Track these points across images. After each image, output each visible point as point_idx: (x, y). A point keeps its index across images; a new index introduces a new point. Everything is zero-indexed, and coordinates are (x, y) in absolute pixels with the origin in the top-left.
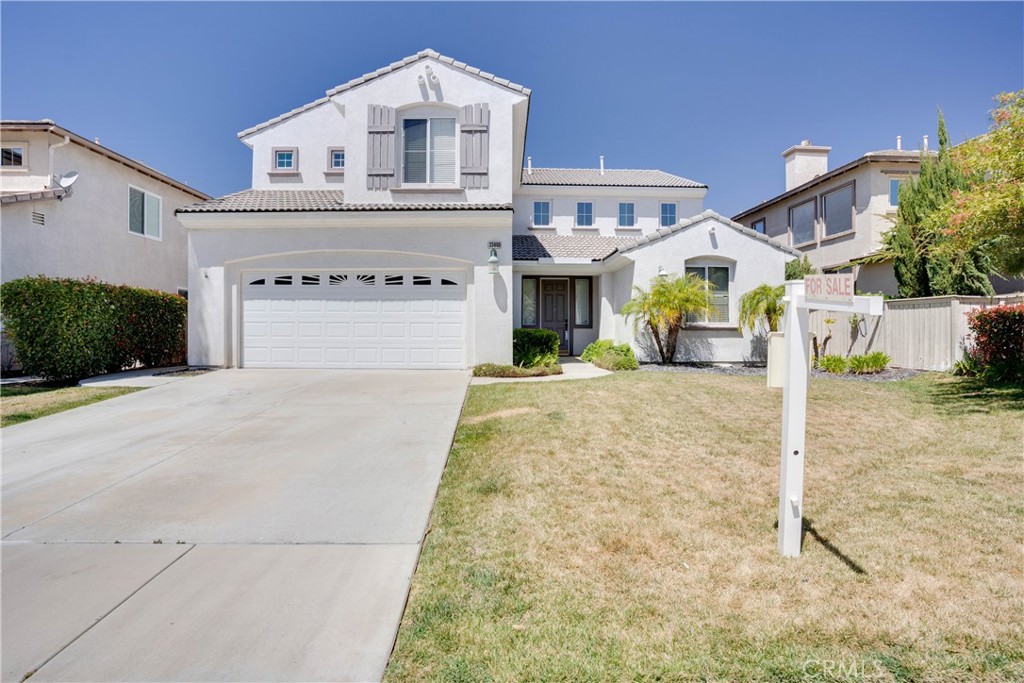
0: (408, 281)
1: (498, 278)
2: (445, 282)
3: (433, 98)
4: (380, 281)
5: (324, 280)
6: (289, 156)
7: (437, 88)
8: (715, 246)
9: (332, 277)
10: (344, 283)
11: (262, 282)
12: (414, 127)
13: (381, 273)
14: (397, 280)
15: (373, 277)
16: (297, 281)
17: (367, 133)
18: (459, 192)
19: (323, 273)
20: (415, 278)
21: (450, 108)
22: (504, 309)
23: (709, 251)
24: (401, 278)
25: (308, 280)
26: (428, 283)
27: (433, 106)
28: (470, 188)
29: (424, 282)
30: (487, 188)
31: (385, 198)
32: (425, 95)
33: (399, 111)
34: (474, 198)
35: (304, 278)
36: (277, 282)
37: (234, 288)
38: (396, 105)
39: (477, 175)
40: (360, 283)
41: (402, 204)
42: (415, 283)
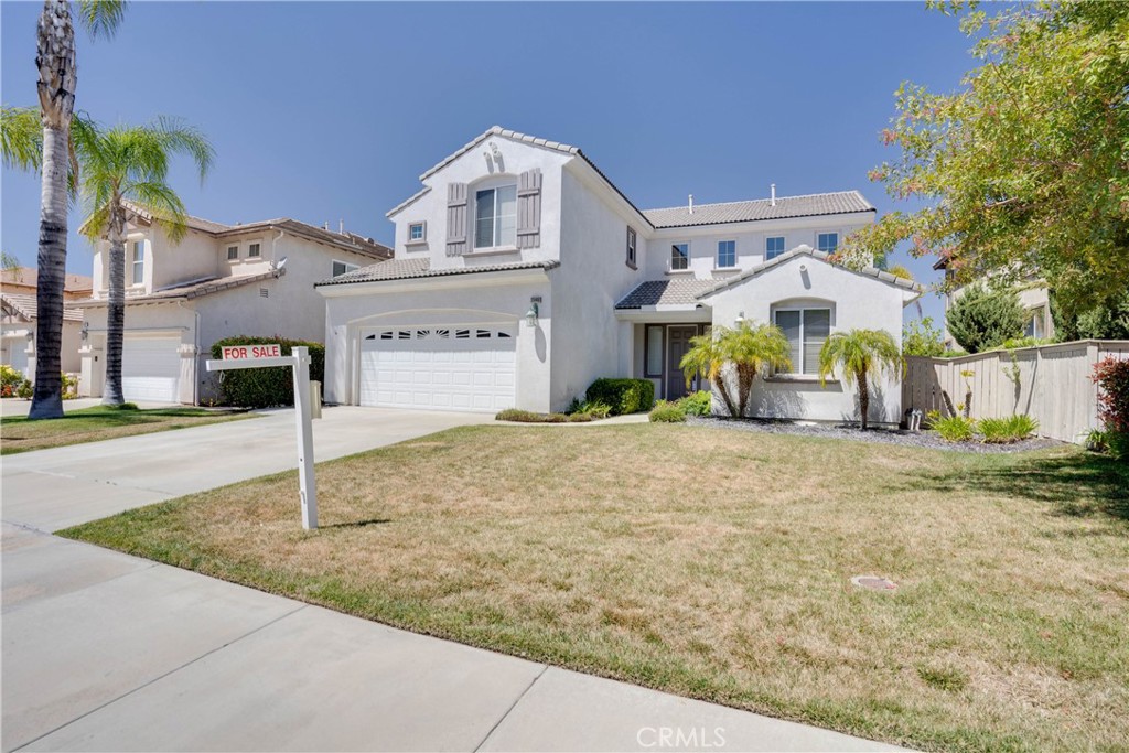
1: (539, 331)
2: (501, 335)
3: (497, 170)
4: (452, 334)
5: (414, 334)
6: (420, 229)
7: (500, 160)
9: (419, 332)
10: (427, 337)
11: (373, 337)
12: (484, 196)
13: (454, 327)
14: (464, 334)
15: (447, 332)
16: (396, 336)
17: (446, 208)
18: (515, 253)
19: (413, 328)
20: (478, 331)
21: (513, 177)
22: (543, 360)
23: (802, 292)
24: (467, 332)
25: (404, 335)
26: (488, 335)
27: (497, 176)
28: (525, 248)
29: (483, 334)
30: (538, 247)
31: (459, 264)
32: (491, 168)
33: (471, 186)
34: (529, 257)
35: (401, 333)
36: (383, 337)
37: (354, 341)
38: (468, 181)
39: (530, 236)
40: (438, 337)
41: (471, 267)
42: (479, 336)
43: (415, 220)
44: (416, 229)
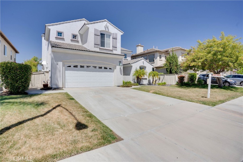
0: (103, 68)
1: (120, 68)
2: (110, 69)
3: (107, 30)
4: (97, 68)
5: (85, 67)
6: (61, 34)
7: (108, 28)
8: (144, 64)
9: (87, 66)
10: (90, 68)
11: (70, 66)
12: (102, 35)
13: (98, 66)
14: (101, 68)
15: (96, 67)
16: (79, 66)
17: (94, 35)
18: (112, 50)
19: (85, 65)
20: (104, 67)
21: (110, 33)
23: (143, 65)
24: (102, 67)
25: (82, 67)
26: (107, 69)
28: (114, 50)
29: (106, 68)
30: (117, 50)
31: (98, 50)
32: (106, 29)
34: (115, 52)
35: (81, 66)
36: (74, 67)
37: (64, 67)
38: (100, 30)
39: (115, 47)
40: (93, 68)
41: (101, 51)
42: (104, 68)
43: (60, 30)
44: (60, 34)
